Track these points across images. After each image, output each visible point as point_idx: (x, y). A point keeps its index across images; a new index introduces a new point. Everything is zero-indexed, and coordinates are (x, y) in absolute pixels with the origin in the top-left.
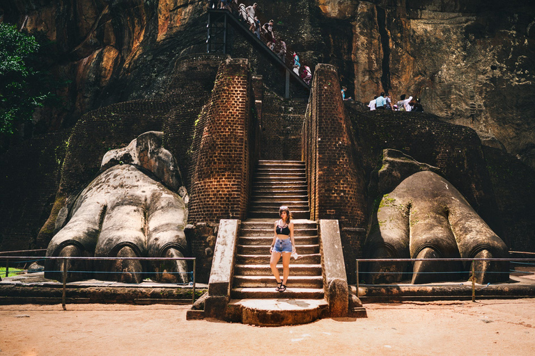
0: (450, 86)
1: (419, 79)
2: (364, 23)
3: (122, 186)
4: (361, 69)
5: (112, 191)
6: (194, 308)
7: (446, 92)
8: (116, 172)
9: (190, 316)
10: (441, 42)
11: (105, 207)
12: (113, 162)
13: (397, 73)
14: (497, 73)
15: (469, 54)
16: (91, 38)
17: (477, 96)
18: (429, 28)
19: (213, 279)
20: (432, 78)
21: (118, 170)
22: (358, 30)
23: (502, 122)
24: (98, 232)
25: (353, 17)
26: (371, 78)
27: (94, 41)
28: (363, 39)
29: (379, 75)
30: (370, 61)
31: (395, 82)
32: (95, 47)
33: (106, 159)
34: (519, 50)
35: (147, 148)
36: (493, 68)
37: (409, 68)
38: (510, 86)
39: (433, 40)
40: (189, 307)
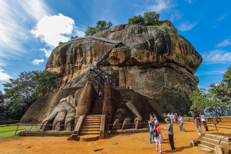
0: (138, 83)
1: (132, 81)
2: (121, 72)
3: (63, 107)
4: (120, 80)
5: (61, 108)
6: (70, 137)
7: (137, 84)
8: (63, 104)
9: (68, 139)
10: (135, 75)
11: (58, 112)
12: (63, 101)
13: (127, 80)
14: (147, 80)
15: (141, 77)
16: (67, 73)
17: (143, 85)
18: (133, 72)
19: (75, 130)
20: (134, 81)
21: (63, 103)
22: (120, 73)
23: (149, 90)
24: (54, 118)
25: (119, 70)
26: (122, 81)
27: (68, 73)
28: (121, 74)
29: (124, 81)
30: (122, 78)
31: (127, 82)
32: (68, 74)
33: (61, 100)
34: (150, 76)
35: (70, 98)
36: (146, 79)
37: (130, 79)
38: (149, 83)
39: (134, 74)
40: (68, 137)
